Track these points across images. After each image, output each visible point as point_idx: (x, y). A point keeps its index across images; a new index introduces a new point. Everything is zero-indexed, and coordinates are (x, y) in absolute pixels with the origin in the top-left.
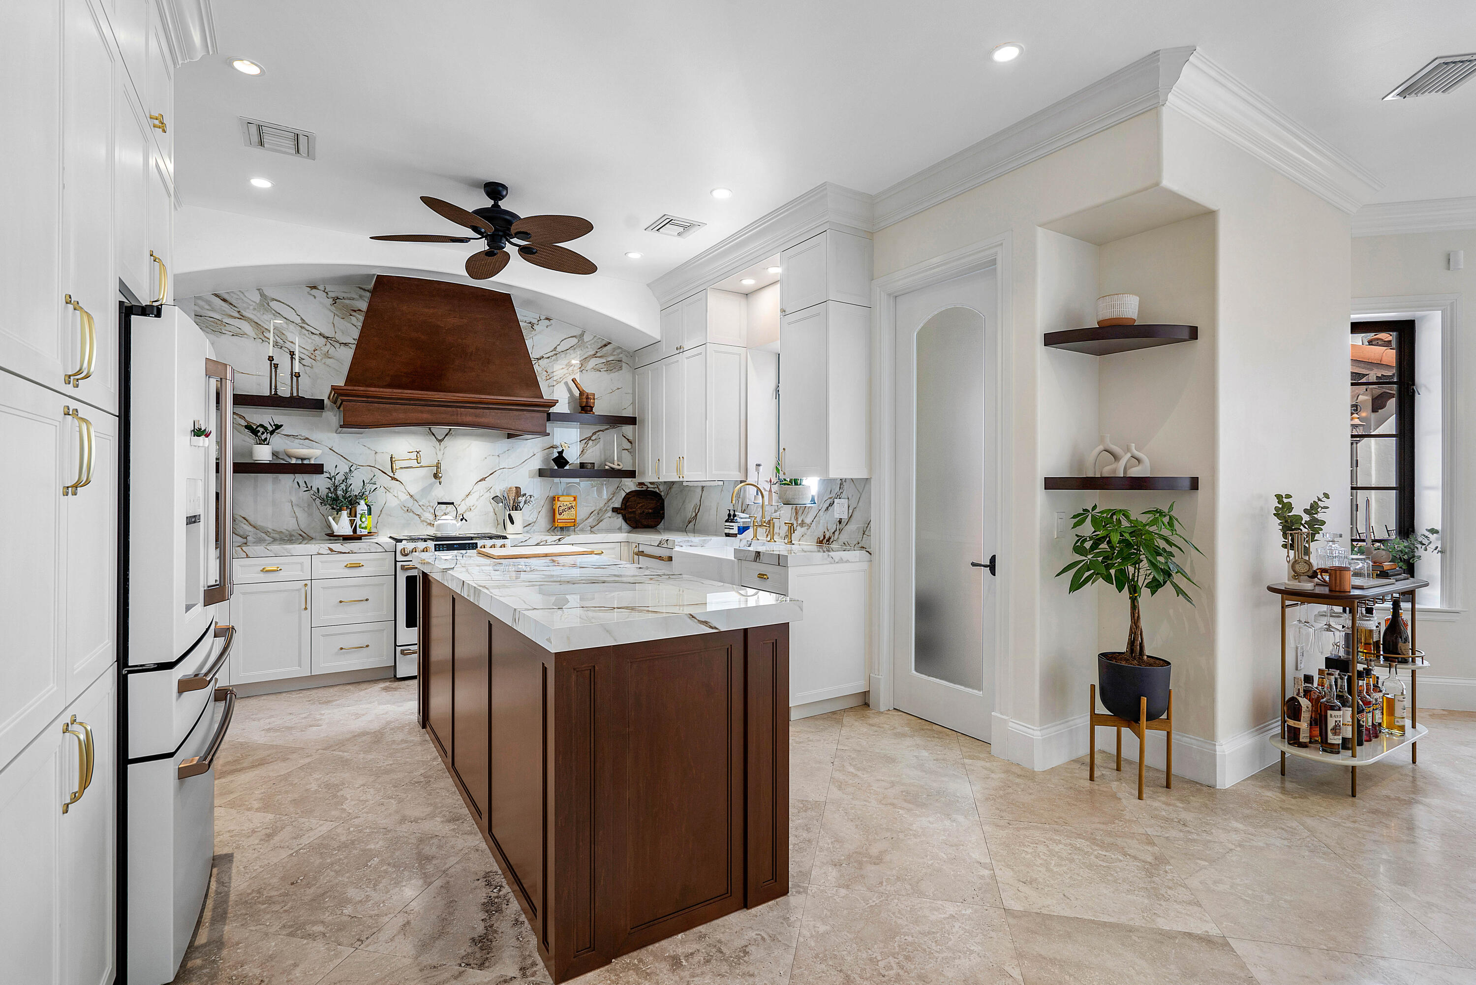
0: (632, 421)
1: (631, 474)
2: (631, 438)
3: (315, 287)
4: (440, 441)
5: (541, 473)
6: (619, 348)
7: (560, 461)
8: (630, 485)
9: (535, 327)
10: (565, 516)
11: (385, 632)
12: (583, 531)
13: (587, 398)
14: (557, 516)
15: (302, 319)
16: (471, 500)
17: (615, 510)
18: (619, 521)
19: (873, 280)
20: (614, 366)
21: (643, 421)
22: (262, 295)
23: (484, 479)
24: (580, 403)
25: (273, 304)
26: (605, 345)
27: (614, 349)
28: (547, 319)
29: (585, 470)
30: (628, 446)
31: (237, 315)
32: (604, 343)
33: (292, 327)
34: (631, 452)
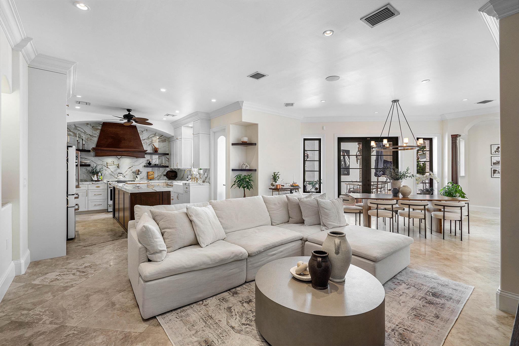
0: (168, 154)
1: (168, 167)
2: (168, 158)
3: (88, 124)
4: (119, 159)
5: (145, 166)
6: (165, 137)
7: (150, 164)
8: (168, 169)
9: (143, 132)
10: (151, 176)
11: (105, 202)
12: (155, 180)
13: (156, 149)
14: (149, 176)
15: (85, 131)
16: (127, 173)
17: (164, 175)
18: (165, 178)
19: (210, 129)
20: (164, 141)
21: (171, 154)
22: (75, 126)
23: (130, 168)
24: (155, 150)
25: (78, 128)
26: (162, 136)
27: (164, 137)
28: (146, 130)
29: (156, 166)
30: (168, 160)
31: (69, 131)
32: (161, 135)
33: (82, 133)
34: (168, 161)
